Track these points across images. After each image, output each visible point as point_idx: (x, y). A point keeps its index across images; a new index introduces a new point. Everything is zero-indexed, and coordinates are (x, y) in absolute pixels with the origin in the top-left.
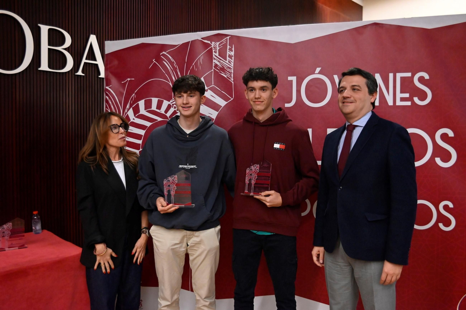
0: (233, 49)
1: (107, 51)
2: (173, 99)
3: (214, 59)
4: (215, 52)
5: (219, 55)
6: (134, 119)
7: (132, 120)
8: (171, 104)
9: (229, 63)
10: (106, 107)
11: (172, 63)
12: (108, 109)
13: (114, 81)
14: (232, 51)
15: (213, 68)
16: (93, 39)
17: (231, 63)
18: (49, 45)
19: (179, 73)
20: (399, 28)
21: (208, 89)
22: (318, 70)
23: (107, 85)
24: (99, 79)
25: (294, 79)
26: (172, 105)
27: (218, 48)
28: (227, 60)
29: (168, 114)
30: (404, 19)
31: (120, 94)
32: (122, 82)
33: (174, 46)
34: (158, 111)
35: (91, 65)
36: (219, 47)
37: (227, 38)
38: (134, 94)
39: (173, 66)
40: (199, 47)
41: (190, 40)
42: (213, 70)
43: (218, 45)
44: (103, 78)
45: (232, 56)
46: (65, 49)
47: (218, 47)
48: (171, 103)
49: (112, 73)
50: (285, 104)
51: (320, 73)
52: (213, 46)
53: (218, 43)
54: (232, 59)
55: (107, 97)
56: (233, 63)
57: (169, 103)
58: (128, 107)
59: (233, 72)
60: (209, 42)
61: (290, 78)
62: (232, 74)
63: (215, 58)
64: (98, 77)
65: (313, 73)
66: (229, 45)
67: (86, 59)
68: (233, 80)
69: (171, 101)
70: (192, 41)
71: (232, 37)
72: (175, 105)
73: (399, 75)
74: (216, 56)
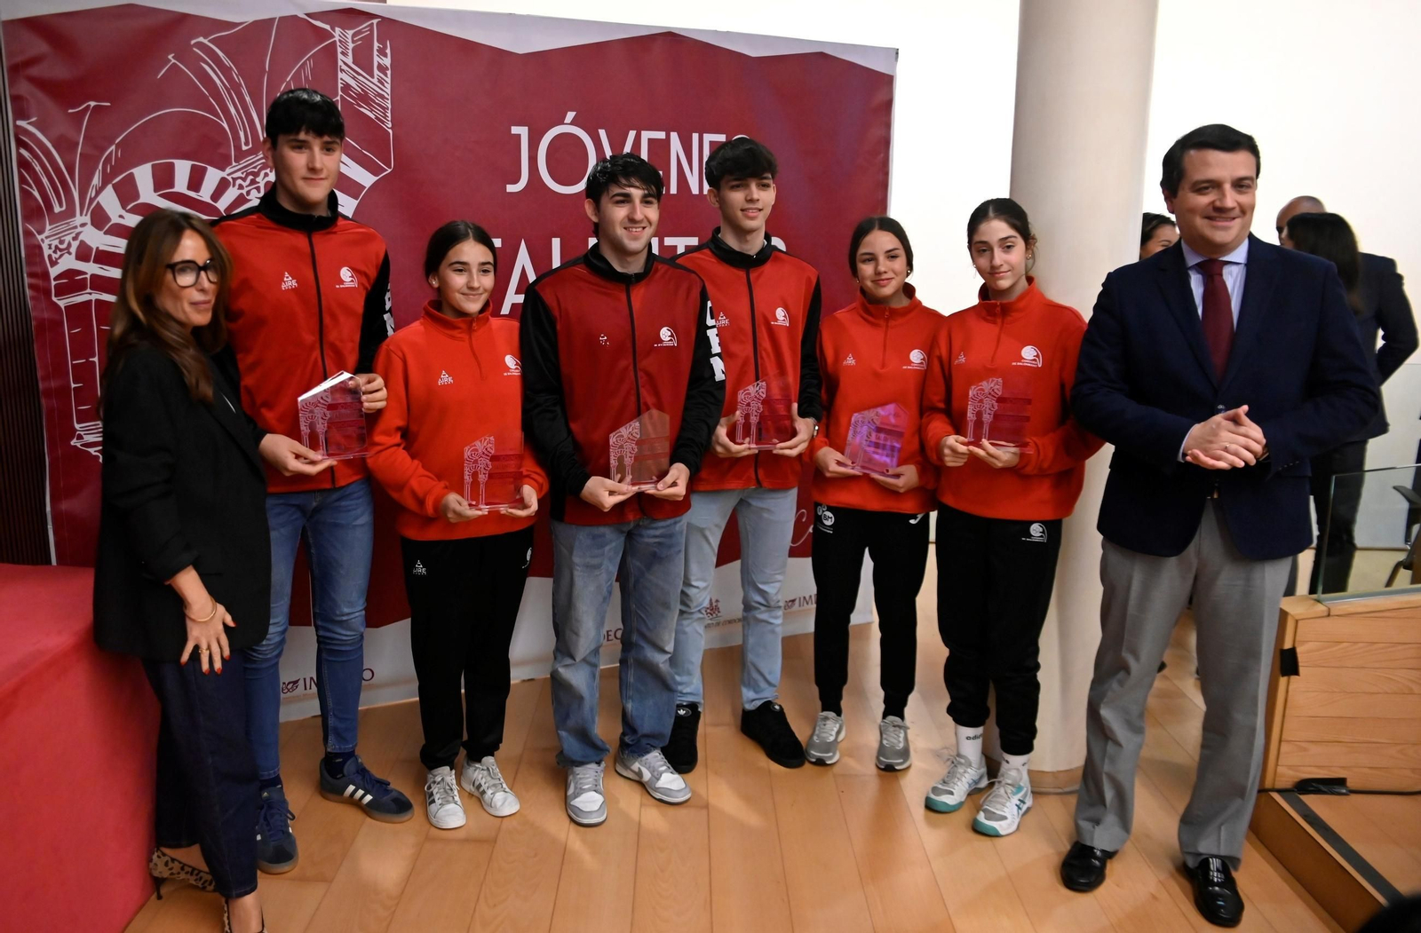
0: (388, 51)
2: (234, 164)
3: (342, 70)
4: (343, 53)
5: (353, 62)
6: (121, 216)
7: (115, 220)
8: (229, 178)
9: (380, 84)
10: (23, 180)
11: (226, 71)
12: (32, 188)
14: (385, 56)
15: (340, 93)
17: (386, 84)
19: (248, 99)
20: (710, 48)
22: (570, 116)
23: (20, 117)
25: (522, 131)
26: (231, 180)
27: (351, 46)
28: (376, 76)
29: (222, 205)
31: (65, 145)
32: (70, 111)
33: (229, 25)
34: (192, 194)
36: (353, 42)
37: (373, 24)
38: (113, 147)
39: (230, 79)
41: (277, 14)
43: (350, 37)
45: (387, 68)
47: (350, 40)
48: (228, 175)
50: (507, 185)
51: (573, 123)
52: (337, 38)
53: (350, 33)
54: (386, 75)
55: (23, 151)
56: (388, 86)
57: (224, 174)
58: (96, 180)
59: (390, 107)
60: (327, 27)
61: (515, 130)
62: (389, 111)
63: (344, 67)
65: (562, 123)
66: (378, 41)
68: (390, 126)
69: (229, 170)
70: (281, 18)
71: (385, 21)
72: (239, 182)
73: (708, 138)
74: (345, 64)
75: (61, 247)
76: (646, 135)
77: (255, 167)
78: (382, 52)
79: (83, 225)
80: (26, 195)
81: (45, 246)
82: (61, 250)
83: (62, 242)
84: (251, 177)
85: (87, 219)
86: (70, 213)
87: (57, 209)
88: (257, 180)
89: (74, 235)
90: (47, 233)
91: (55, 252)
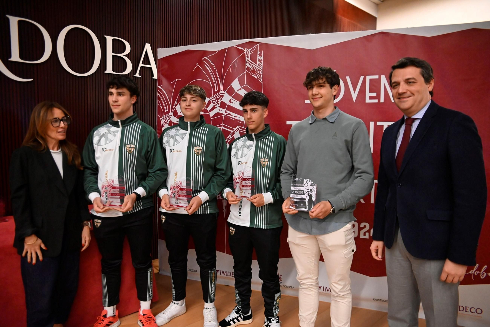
0: (262, 54)
1: (160, 57)
2: (213, 96)
3: (247, 63)
4: (247, 57)
5: (250, 60)
7: (179, 114)
8: (211, 100)
9: (259, 66)
10: (159, 103)
11: (212, 67)
12: (160, 104)
13: (165, 82)
14: (261, 56)
15: (246, 70)
16: (148, 47)
17: (261, 66)
18: (113, 52)
19: (218, 75)
20: (403, 36)
21: (242, 88)
23: (159, 85)
24: (153, 80)
26: (212, 101)
27: (250, 54)
28: (258, 63)
29: (209, 109)
30: (407, 29)
31: (169, 92)
32: (171, 82)
33: (214, 52)
35: (146, 68)
36: (251, 53)
37: (258, 45)
39: (213, 69)
40: (234, 52)
41: (227, 47)
42: (245, 72)
43: (250, 51)
44: (156, 79)
45: (262, 60)
46: (126, 56)
47: (250, 52)
48: (211, 99)
49: (163, 75)
50: (306, 101)
52: (245, 52)
53: (250, 49)
54: (261, 63)
55: (159, 95)
56: (262, 67)
58: (176, 102)
59: (262, 73)
60: (242, 49)
62: (262, 75)
64: (152, 78)
66: (259, 52)
67: (142, 64)
68: (262, 80)
69: (211, 98)
71: (262, 44)
72: (214, 102)
74: (248, 60)
75: (165, 122)
76: (368, 78)
77: (218, 97)
78: (260, 55)
79: (171, 115)
80: (159, 107)
81: (162, 121)
82: (165, 123)
83: (166, 120)
84: (217, 100)
85: (172, 114)
86: (169, 112)
87: (166, 111)
88: (219, 101)
89: (169, 118)
90: (163, 118)
91: (164, 123)
